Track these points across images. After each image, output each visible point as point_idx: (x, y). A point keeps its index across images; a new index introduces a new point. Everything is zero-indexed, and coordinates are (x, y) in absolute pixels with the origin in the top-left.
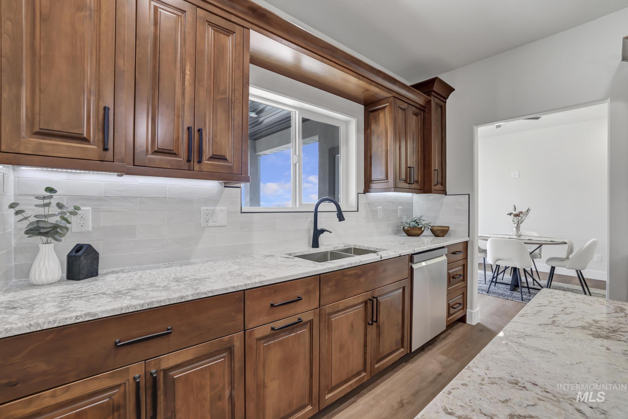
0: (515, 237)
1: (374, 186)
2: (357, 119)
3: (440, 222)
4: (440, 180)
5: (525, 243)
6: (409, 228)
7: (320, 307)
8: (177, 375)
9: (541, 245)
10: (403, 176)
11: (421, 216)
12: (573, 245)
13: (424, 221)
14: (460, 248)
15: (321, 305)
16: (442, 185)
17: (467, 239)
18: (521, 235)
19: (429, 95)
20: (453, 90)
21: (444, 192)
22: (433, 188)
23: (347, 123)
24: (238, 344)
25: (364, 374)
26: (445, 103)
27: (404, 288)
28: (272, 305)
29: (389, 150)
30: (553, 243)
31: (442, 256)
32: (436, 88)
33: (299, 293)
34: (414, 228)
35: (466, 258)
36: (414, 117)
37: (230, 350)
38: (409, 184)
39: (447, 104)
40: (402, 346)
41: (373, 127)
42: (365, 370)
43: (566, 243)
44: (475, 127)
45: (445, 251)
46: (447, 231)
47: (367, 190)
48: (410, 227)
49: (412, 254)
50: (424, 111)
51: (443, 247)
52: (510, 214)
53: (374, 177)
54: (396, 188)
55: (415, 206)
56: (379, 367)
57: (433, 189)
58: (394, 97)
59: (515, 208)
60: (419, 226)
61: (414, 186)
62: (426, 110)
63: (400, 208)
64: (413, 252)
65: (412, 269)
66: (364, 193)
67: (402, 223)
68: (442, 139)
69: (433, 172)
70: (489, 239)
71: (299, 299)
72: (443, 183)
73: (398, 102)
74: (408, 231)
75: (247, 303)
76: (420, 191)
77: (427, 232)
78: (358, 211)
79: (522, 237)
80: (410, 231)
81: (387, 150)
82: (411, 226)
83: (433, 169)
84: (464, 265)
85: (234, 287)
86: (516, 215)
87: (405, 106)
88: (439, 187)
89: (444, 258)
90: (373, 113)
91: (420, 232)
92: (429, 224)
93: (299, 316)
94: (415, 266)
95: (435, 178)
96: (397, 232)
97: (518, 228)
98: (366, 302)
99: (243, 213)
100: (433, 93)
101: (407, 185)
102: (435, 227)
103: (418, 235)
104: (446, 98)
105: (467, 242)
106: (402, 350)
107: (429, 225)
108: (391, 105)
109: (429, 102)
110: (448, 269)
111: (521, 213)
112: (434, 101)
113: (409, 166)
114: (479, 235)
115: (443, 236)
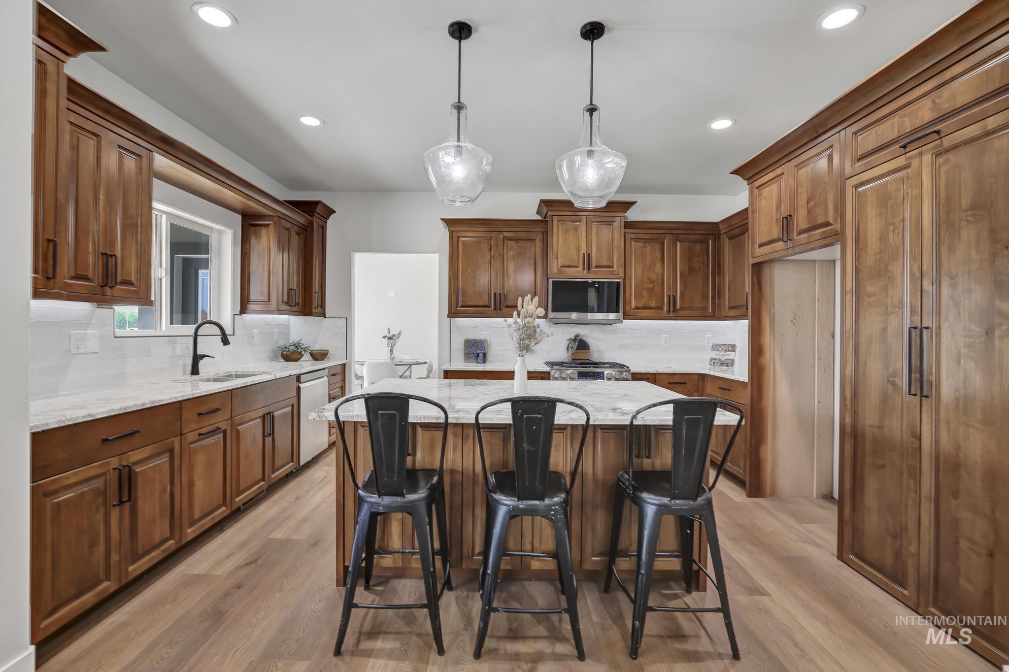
0: (389, 360)
1: (251, 307)
2: (233, 230)
3: (317, 347)
4: (320, 303)
5: (395, 365)
6: (288, 353)
7: (231, 418)
8: (138, 469)
9: (410, 365)
10: (285, 299)
11: (300, 340)
12: (432, 364)
13: (303, 344)
14: (339, 370)
15: (233, 416)
16: (322, 307)
17: (344, 361)
18: (394, 358)
19: (312, 216)
20: (334, 212)
21: (323, 315)
22: (314, 310)
23: (220, 232)
24: (177, 446)
25: (263, 483)
26: (326, 223)
27: (293, 406)
28: (200, 414)
29: (271, 271)
30: (418, 363)
31: (323, 377)
32: (319, 209)
33: (217, 405)
34: (293, 352)
35: (344, 380)
36: (297, 236)
37: (171, 451)
38: (291, 306)
39: (327, 224)
40: (292, 461)
41: (253, 241)
42: (263, 479)
43: (426, 363)
44: (353, 253)
45: (326, 372)
46: (327, 354)
47: (243, 310)
48: (289, 351)
49: (299, 375)
50: (306, 230)
51: (324, 369)
52: (385, 337)
53: (252, 297)
54: (279, 312)
55: (292, 329)
56: (275, 477)
57: (313, 312)
58: (278, 216)
59: (389, 331)
60: (299, 350)
61: (295, 309)
62: (308, 229)
63: (276, 331)
64: (300, 373)
65: (299, 389)
66: (240, 314)
67: (280, 347)
68: (323, 260)
69: (314, 293)
70: (365, 364)
71: (217, 410)
72: (323, 306)
73: (283, 222)
74: (287, 356)
75: (183, 412)
76: (301, 314)
77: (307, 356)
78: (234, 335)
79: (395, 360)
80: (290, 356)
81: (270, 270)
82: (291, 350)
83: (313, 291)
84: (342, 387)
85: (175, 398)
86: (390, 338)
87: (289, 225)
88: (319, 310)
89: (325, 379)
90: (254, 228)
91: (300, 356)
92: (308, 348)
93: (217, 425)
94: (301, 386)
95: (316, 301)
96: (273, 358)
97: (391, 351)
98: (264, 417)
99: (116, 337)
100: (316, 214)
101: (288, 308)
102: (315, 350)
103: (297, 360)
104: (327, 219)
105: (344, 364)
106: (292, 464)
107: (309, 350)
108: (275, 224)
109: (311, 223)
110: (329, 390)
111: (394, 335)
112: (316, 221)
113: (290, 288)
114: (356, 360)
115: (323, 360)
